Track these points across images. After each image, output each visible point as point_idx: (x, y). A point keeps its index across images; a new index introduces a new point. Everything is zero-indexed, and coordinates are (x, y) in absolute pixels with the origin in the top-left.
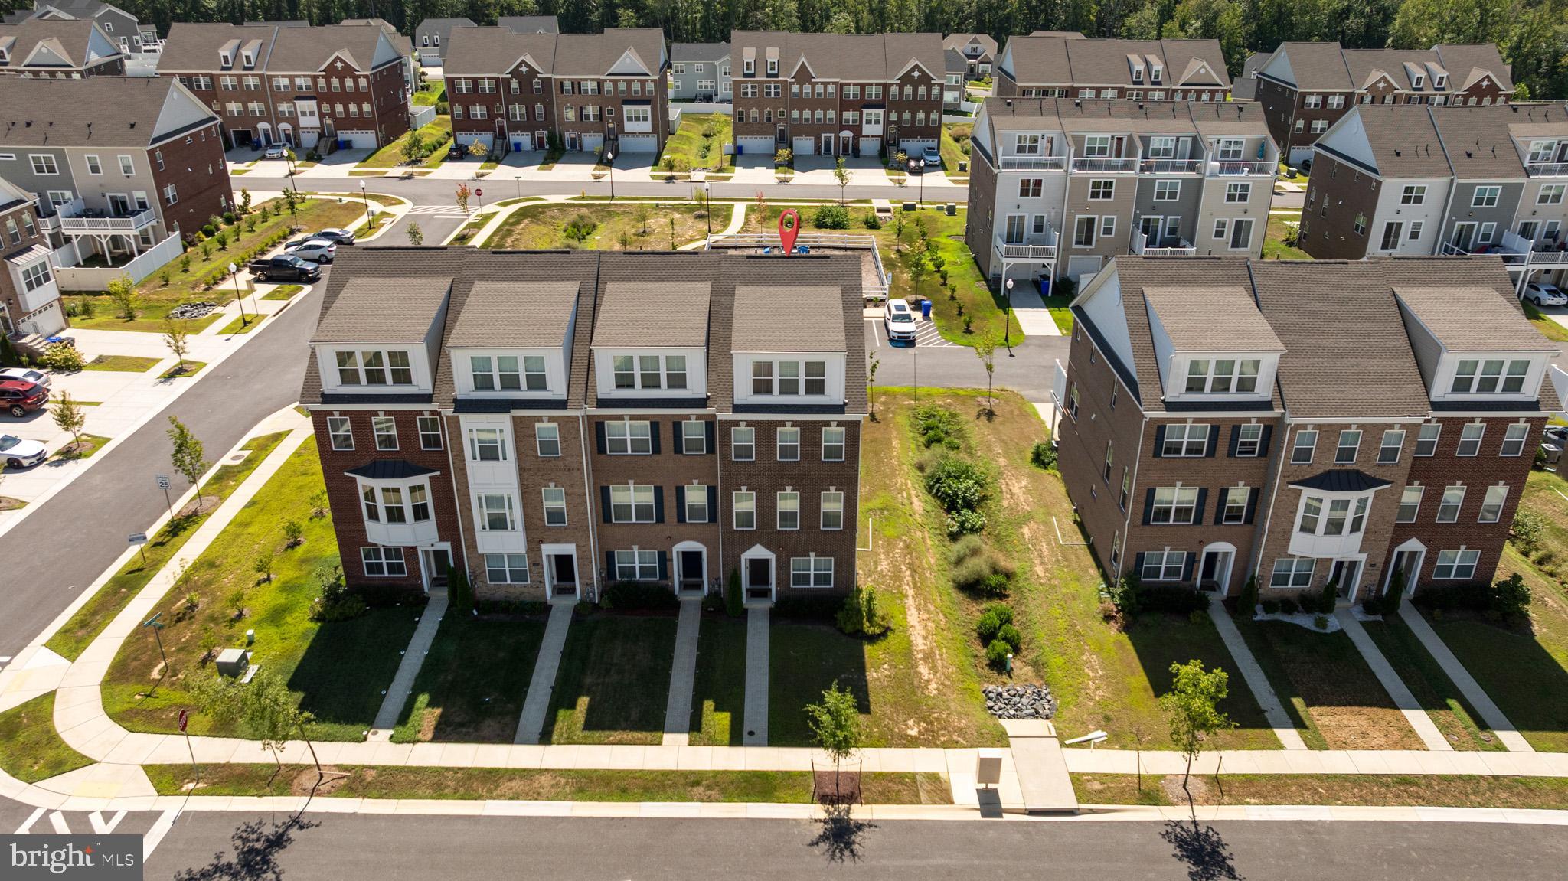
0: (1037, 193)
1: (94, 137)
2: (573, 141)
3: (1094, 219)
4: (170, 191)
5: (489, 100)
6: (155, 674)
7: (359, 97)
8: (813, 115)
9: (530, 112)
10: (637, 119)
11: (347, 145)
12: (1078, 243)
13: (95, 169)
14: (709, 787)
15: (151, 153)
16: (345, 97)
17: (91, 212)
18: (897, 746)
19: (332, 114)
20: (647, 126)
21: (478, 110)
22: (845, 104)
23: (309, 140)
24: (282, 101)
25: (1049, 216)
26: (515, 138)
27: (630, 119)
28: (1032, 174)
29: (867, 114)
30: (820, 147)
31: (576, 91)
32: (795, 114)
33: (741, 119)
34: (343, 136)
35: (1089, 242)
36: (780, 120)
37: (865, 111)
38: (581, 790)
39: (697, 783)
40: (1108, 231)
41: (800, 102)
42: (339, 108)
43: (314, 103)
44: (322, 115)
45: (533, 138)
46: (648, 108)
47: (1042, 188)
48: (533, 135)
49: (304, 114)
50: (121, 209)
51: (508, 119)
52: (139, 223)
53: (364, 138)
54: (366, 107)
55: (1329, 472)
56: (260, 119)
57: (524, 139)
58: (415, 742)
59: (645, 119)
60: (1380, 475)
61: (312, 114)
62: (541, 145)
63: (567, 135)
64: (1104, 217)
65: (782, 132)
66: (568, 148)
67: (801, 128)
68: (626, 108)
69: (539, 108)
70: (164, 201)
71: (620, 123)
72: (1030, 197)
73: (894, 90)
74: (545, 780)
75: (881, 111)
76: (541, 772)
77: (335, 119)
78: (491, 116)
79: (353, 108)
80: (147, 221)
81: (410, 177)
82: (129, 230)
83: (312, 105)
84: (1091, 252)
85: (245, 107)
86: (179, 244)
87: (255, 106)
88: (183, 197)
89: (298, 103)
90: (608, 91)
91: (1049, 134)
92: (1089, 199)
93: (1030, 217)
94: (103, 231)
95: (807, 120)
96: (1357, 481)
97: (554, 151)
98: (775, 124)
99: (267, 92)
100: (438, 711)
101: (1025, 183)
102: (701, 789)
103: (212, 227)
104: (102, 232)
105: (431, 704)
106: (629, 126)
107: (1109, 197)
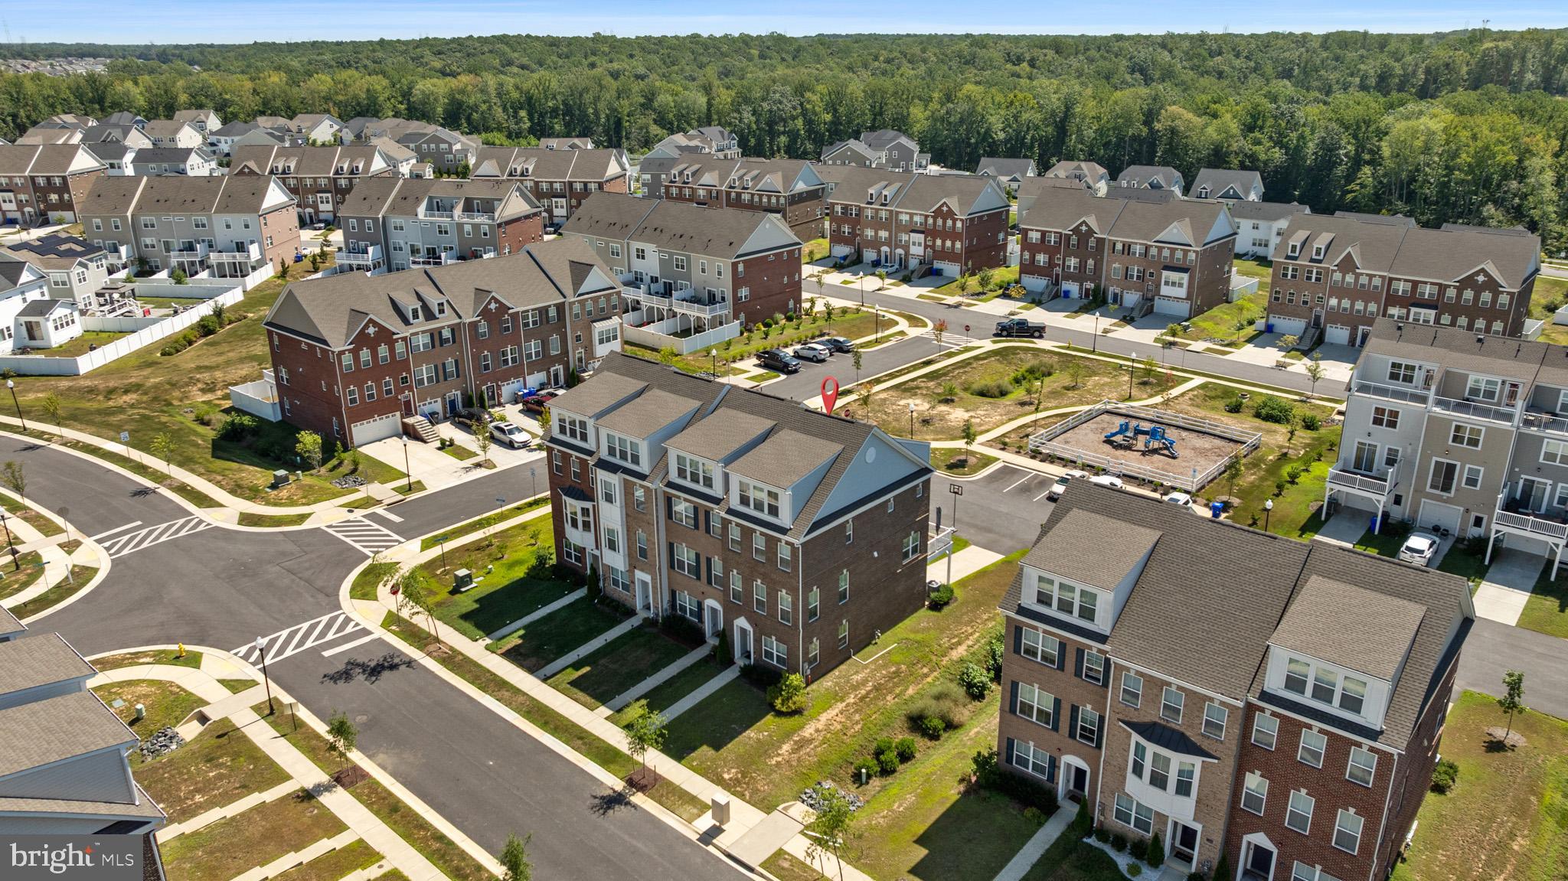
0: (1392, 424)
1: (708, 249)
2: (1115, 295)
3: (1455, 465)
4: (744, 292)
5: (1051, 252)
6: (438, 572)
7: (954, 235)
8: (1352, 305)
9: (1082, 266)
10: (1174, 284)
11: (938, 273)
12: (1432, 487)
13: (703, 271)
14: (585, 744)
15: (735, 265)
16: (945, 234)
17: (695, 300)
18: (708, 778)
19: (933, 247)
20: (1182, 292)
21: (1042, 258)
22: (1392, 299)
23: (913, 263)
24: (902, 231)
25: (1405, 450)
26: (1067, 286)
27: (1167, 283)
28: (1389, 403)
29: (1415, 314)
30: (1355, 339)
31: (1126, 252)
32: (1334, 302)
33: (1277, 299)
34: (937, 265)
35: (1446, 488)
36: (1317, 305)
37: (1413, 310)
38: (529, 712)
39: (581, 738)
40: (1472, 482)
41: (1340, 291)
42: (939, 242)
43: (922, 236)
44: (926, 247)
45: (1081, 289)
46: (1185, 276)
47: (1399, 420)
48: (1081, 285)
49: (914, 244)
50: (712, 300)
51: (1063, 269)
52: (711, 311)
53: (951, 269)
54: (958, 245)
55: (1155, 724)
56: (884, 244)
57: (1073, 288)
58: (493, 652)
59: (1181, 285)
60: (1205, 745)
61: (920, 244)
62: (1087, 295)
63: (1111, 289)
64: (1468, 466)
65: (1318, 318)
66: (1110, 300)
67: (1336, 317)
68: (1165, 273)
69: (1091, 262)
70: (736, 299)
71: (1158, 286)
72: (1384, 427)
73: (1451, 293)
74: (521, 699)
75: (1433, 312)
76: (525, 694)
77: (934, 251)
78: (1051, 264)
79: (948, 243)
80: (723, 310)
81: (957, 306)
82: (706, 314)
83: (920, 237)
84: (1448, 501)
85: (876, 233)
86: (738, 329)
87: (883, 234)
88: (754, 296)
89: (912, 234)
90: (1153, 256)
91: (1427, 366)
92: (1450, 442)
93: (1383, 447)
94: (694, 312)
95: (1345, 309)
96: (1180, 742)
97: (1095, 301)
98: (1311, 309)
99: (891, 223)
100: (520, 641)
101: (1379, 411)
102: (580, 742)
103: (771, 321)
104: (692, 313)
105: (520, 637)
106: (1165, 290)
107: (1476, 445)
